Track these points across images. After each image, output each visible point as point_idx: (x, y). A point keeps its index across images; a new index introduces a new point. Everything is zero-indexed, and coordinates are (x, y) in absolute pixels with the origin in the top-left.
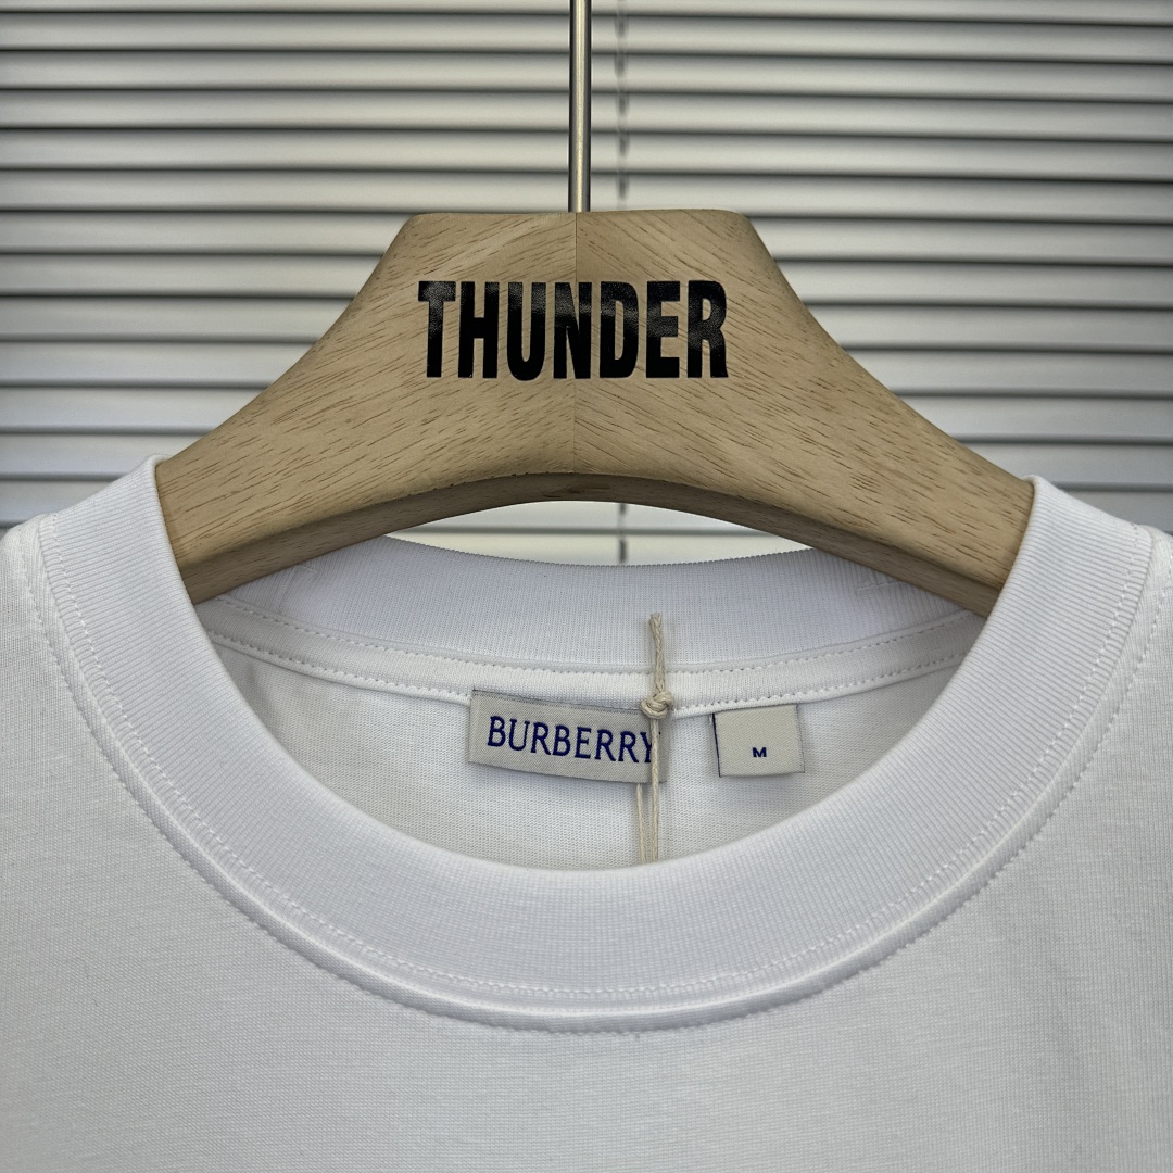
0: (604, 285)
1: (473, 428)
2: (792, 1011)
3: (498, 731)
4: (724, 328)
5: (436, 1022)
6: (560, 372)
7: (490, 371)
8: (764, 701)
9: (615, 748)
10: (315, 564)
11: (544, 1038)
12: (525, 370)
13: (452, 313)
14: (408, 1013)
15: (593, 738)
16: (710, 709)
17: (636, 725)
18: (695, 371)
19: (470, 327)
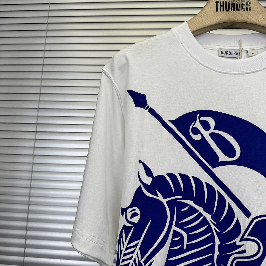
1: (222, 17)
2: (259, 72)
3: (222, 52)
4: (250, 5)
5: (222, 74)
6: (231, 10)
7: (223, 11)
8: (253, 49)
9: (236, 54)
11: (234, 75)
12: (227, 10)
13: (219, 4)
14: (219, 73)
15: (233, 53)
16: (247, 50)
17: (238, 51)
18: (247, 10)
19: (221, 6)
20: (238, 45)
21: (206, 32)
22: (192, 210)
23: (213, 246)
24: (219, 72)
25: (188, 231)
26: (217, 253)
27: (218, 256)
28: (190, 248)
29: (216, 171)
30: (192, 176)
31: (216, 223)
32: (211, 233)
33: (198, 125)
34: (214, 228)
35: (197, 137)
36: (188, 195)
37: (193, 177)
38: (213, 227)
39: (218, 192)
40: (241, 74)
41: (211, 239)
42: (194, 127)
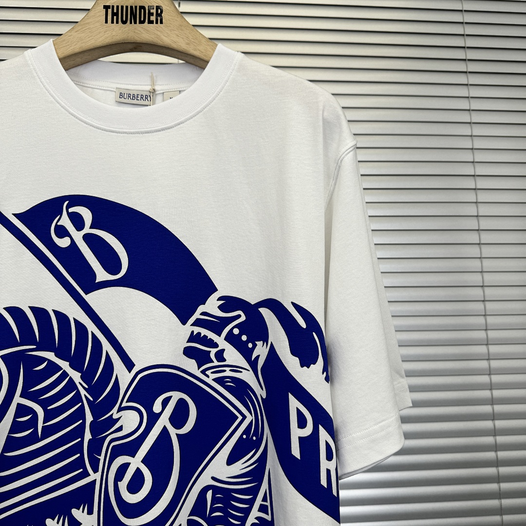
0: (140, 6)
1: (114, 33)
2: (169, 130)
3: (121, 95)
4: (162, 15)
5: (107, 133)
6: (131, 23)
7: (117, 22)
8: (173, 90)
9: (144, 98)
10: (84, 65)
11: (126, 135)
12: (124, 22)
13: (110, 11)
15: (140, 96)
16: (163, 92)
17: (148, 94)
18: (157, 23)
19: (113, 14)
20: (149, 82)
21: (96, 59)
22: (53, 368)
23: (83, 425)
24: (102, 130)
25: (44, 404)
26: (88, 436)
27: (90, 440)
28: (48, 431)
29: (92, 299)
30: (53, 310)
31: (87, 387)
32: (80, 404)
33: (65, 221)
34: (85, 395)
35: (64, 243)
36: (46, 343)
37: (55, 312)
38: (83, 392)
39: (92, 333)
40: (138, 133)
41: (81, 413)
42: (58, 224)
